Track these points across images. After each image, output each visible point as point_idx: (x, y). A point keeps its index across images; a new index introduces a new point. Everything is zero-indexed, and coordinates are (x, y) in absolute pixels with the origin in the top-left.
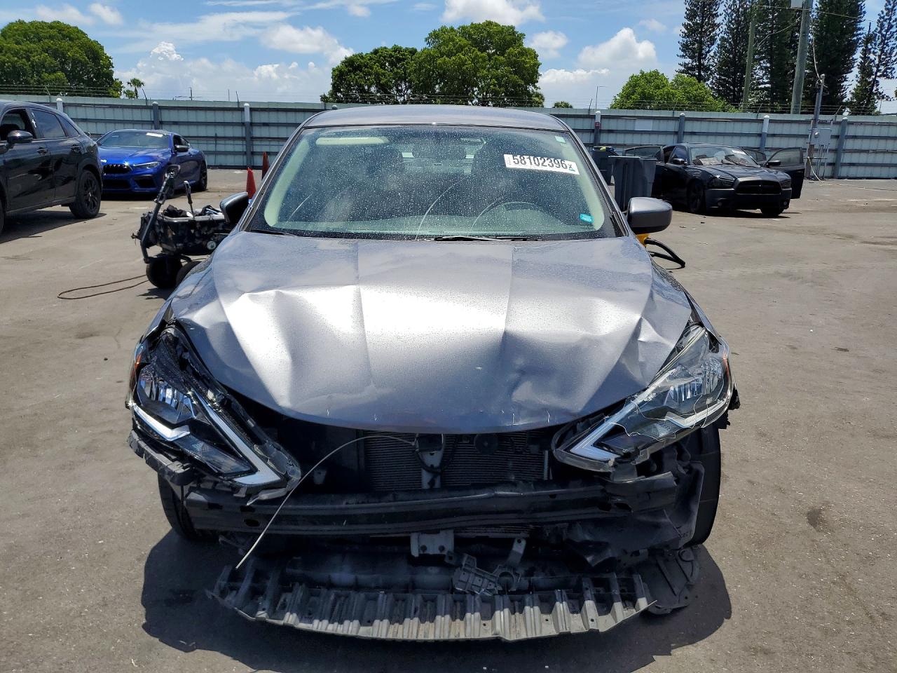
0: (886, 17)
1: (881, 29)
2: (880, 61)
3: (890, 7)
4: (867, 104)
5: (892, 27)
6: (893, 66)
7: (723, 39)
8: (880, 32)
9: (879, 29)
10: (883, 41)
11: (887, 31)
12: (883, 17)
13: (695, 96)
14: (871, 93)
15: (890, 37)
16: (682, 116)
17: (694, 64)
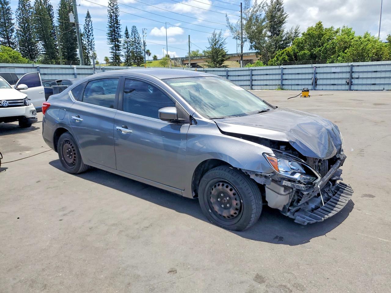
0: (87, 27)
1: (86, 32)
2: (88, 44)
3: (87, 23)
4: (88, 61)
5: (90, 31)
6: (94, 47)
7: (17, 30)
8: (86, 33)
9: (85, 32)
10: (88, 37)
11: (88, 33)
12: (86, 27)
13: (14, 56)
14: (88, 57)
15: (90, 35)
16: (38, 66)
17: (6, 41)
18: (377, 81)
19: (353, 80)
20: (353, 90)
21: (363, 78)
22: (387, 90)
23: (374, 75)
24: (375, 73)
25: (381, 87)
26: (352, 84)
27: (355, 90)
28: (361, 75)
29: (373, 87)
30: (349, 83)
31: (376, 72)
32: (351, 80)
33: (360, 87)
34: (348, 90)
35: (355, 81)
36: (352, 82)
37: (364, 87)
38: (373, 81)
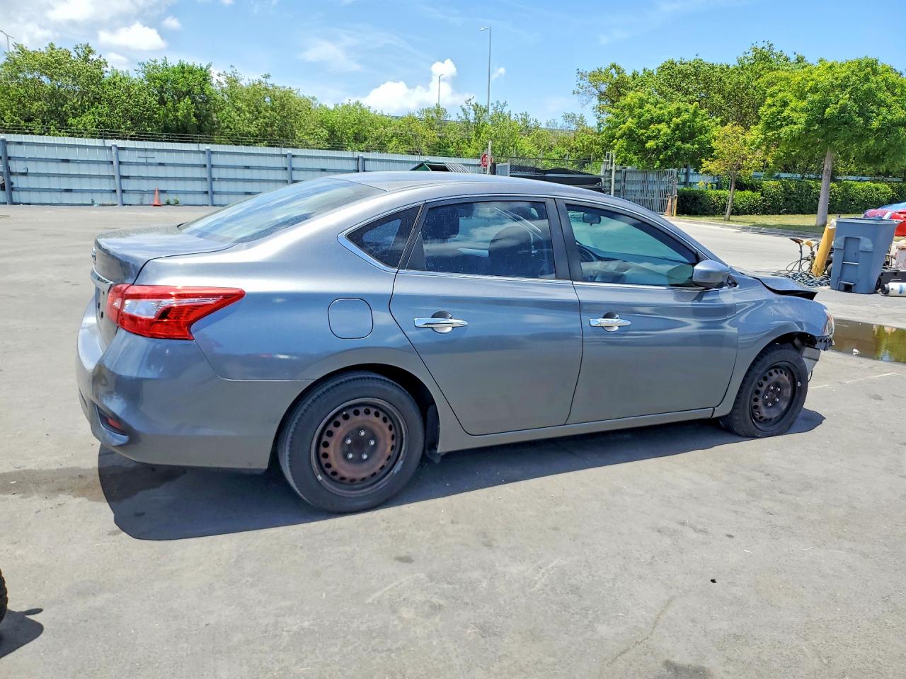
18: (75, 184)
19: (13, 179)
20: (19, 204)
21: (38, 175)
22: (100, 205)
23: (64, 168)
24: (65, 165)
25: (87, 198)
26: (13, 189)
27: (23, 204)
28: (33, 168)
29: (67, 198)
30: (6, 185)
31: (67, 161)
32: (9, 178)
33: (34, 197)
34: (6, 203)
35: (19, 182)
36: (12, 184)
37: (46, 198)
38: (65, 184)
